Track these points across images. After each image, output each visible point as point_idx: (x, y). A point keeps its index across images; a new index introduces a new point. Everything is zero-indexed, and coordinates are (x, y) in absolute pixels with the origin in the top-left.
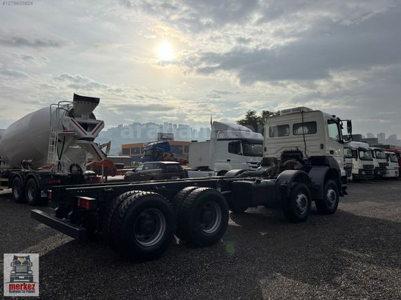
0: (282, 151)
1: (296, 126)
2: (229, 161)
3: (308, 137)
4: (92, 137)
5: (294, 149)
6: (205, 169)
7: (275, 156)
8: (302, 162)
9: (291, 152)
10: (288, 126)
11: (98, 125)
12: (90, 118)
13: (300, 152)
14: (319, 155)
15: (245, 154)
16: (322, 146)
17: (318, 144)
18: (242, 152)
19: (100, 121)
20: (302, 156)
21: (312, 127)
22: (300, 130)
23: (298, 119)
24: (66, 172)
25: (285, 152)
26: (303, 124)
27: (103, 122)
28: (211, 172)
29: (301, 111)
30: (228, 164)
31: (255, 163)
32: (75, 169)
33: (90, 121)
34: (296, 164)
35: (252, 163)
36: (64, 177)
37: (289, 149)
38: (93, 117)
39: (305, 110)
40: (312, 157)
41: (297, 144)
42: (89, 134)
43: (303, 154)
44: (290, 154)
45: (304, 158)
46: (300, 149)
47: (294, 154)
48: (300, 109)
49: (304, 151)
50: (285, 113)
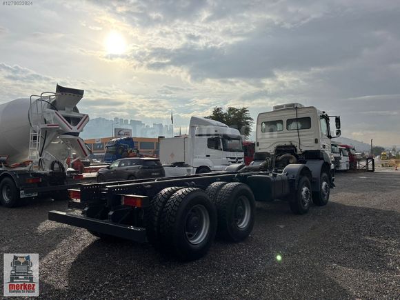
0: (275, 145)
1: (290, 121)
2: (208, 156)
3: (302, 132)
4: (77, 131)
5: (288, 144)
6: (181, 164)
7: (268, 151)
8: (297, 156)
9: (285, 146)
10: (281, 122)
11: (83, 119)
12: (74, 111)
13: (293, 146)
14: (313, 149)
15: (225, 149)
16: (316, 141)
17: (313, 139)
18: (222, 147)
19: (84, 115)
20: (296, 150)
21: (306, 122)
22: (294, 125)
23: (292, 115)
24: (48, 170)
25: (278, 147)
26: (297, 120)
27: (87, 116)
28: (188, 168)
29: (294, 107)
30: (207, 159)
31: (234, 158)
32: (56, 166)
33: (74, 114)
34: (291, 158)
35: (231, 158)
36: (45, 175)
37: (283, 144)
38: (76, 110)
39: (298, 106)
40: (306, 151)
41: (290, 139)
42: (74, 129)
43: (298, 148)
44: (283, 149)
45: (299, 152)
46: (293, 144)
47: (288, 149)
48: (293, 105)
49: (298, 146)
50: (278, 109)
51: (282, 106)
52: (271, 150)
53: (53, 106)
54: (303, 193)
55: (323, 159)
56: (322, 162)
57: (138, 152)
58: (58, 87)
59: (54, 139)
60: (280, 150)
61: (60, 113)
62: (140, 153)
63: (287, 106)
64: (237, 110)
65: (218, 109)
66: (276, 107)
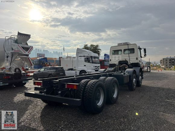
0: (118, 61)
1: (125, 50)
2: (85, 66)
3: (131, 55)
4: (28, 54)
5: (124, 60)
6: (72, 69)
7: (115, 63)
8: (128, 65)
10: (121, 50)
11: (30, 48)
12: (26, 44)
13: (127, 61)
14: (135, 62)
15: (93, 63)
16: (137, 59)
17: (135, 58)
18: (91, 62)
19: (31, 46)
20: (128, 62)
21: (132, 51)
22: (127, 52)
23: (126, 47)
24: (13, 72)
25: (120, 61)
26: (128, 49)
27: (32, 47)
28: (76, 71)
29: (127, 44)
30: (85, 67)
31: (96, 67)
32: (17, 70)
33: (26, 46)
34: (126, 66)
35: (95, 67)
36: (12, 75)
37: (122, 60)
38: (27, 44)
39: (129, 44)
40: (132, 63)
41: (126, 58)
42: (27, 53)
43: (129, 62)
44: (122, 62)
45: (129, 63)
47: (125, 62)
48: (126, 43)
49: (129, 61)
50: (120, 45)
51: (121, 44)
52: (117, 63)
53: (16, 41)
54: (134, 81)
55: (140, 66)
56: (140, 68)
57: (50, 64)
58: (18, 33)
59: (16, 58)
60: (121, 63)
61: (20, 45)
62: (51, 65)
63: (123, 43)
64: (94, 46)
65: (86, 45)
66: (119, 44)
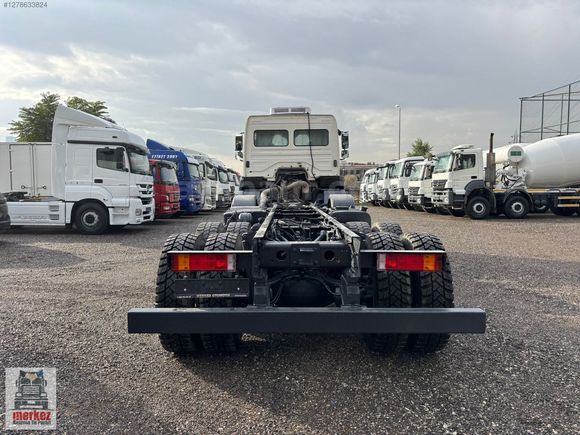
0: (277, 167)
2: (99, 181)
3: (317, 150)
5: (296, 166)
7: (265, 175)
9: (292, 170)
10: (284, 133)
13: (303, 170)
14: (331, 174)
15: (133, 171)
16: (335, 164)
17: (331, 160)
18: (127, 166)
20: (307, 174)
21: (319, 137)
23: (302, 123)
25: (280, 170)
26: (309, 132)
28: (53, 203)
29: (301, 112)
30: (97, 187)
31: (145, 186)
35: (142, 186)
37: (288, 166)
39: (310, 112)
40: (321, 177)
41: (300, 159)
43: (309, 172)
45: (310, 178)
46: (303, 166)
47: (295, 173)
48: (303, 109)
49: (310, 169)
50: (280, 112)
51: (286, 109)
52: (270, 175)
63: (293, 110)
